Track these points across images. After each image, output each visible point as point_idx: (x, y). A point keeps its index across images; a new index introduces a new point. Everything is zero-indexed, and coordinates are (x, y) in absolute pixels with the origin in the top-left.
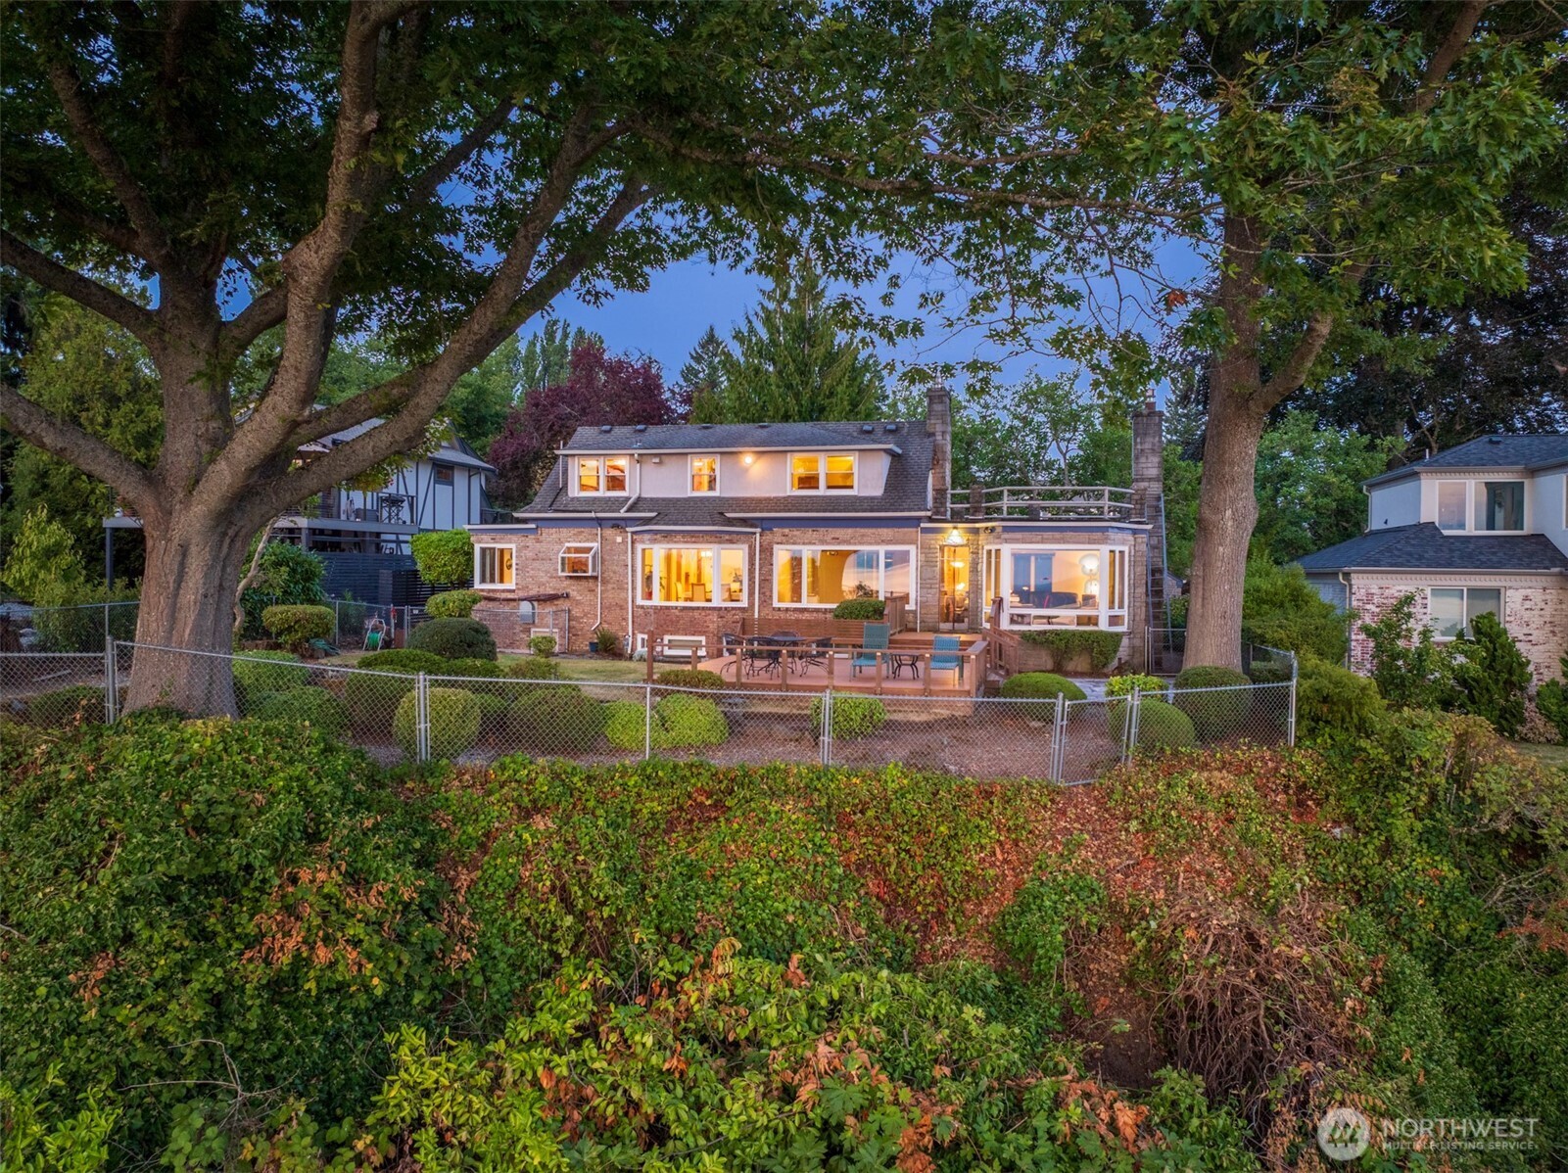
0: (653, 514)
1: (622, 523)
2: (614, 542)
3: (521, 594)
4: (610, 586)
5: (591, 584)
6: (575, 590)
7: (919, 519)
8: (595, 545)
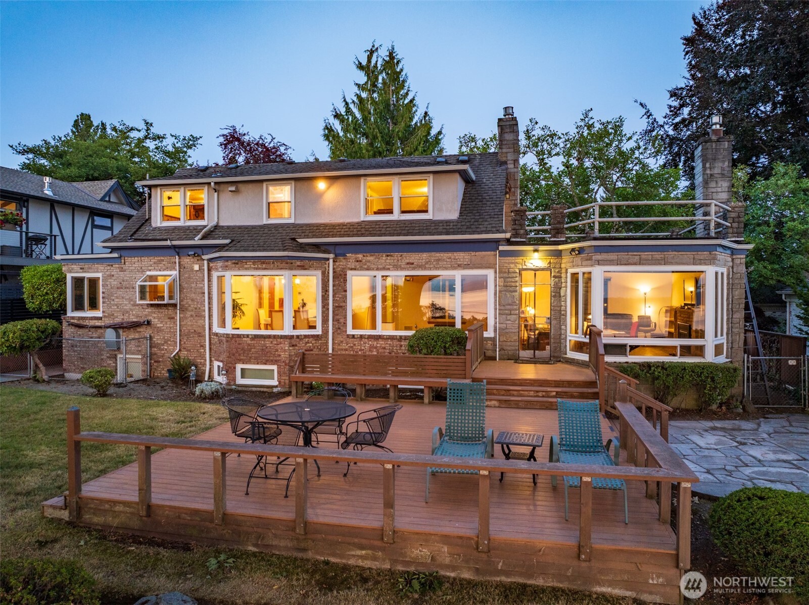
0: (227, 241)
1: (199, 251)
2: (192, 270)
3: (108, 322)
4: (188, 314)
5: (170, 311)
6: (156, 318)
7: (497, 242)
8: (175, 273)
